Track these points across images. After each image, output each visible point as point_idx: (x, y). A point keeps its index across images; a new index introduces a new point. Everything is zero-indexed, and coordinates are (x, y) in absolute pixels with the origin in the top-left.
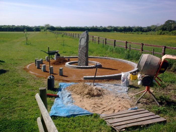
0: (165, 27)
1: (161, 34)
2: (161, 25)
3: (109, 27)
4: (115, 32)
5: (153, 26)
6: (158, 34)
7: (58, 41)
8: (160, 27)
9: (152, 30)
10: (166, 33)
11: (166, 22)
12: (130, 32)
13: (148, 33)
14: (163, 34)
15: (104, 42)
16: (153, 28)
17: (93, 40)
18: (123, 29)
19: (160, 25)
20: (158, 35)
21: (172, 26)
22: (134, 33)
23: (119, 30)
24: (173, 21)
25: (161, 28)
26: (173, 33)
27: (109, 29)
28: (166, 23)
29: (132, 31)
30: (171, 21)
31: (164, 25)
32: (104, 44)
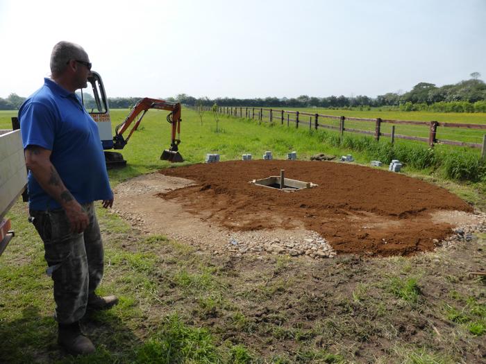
0: (414, 95)
1: (409, 110)
2: (407, 93)
3: (301, 98)
4: (315, 107)
5: (390, 95)
6: (403, 110)
7: (204, 124)
8: (404, 96)
9: (388, 102)
10: (420, 109)
11: (416, 86)
12: (345, 107)
13: (381, 108)
14: (414, 110)
15: (313, 122)
16: (389, 99)
17: (283, 119)
18: (329, 101)
19: (403, 93)
20: (404, 112)
21: (429, 94)
22: (353, 108)
23: (321, 103)
24: (430, 85)
25: (406, 98)
26: (434, 108)
27: (302, 101)
28: (415, 89)
29: (348, 106)
30: (426, 84)
31: (413, 93)
32: (313, 127)
